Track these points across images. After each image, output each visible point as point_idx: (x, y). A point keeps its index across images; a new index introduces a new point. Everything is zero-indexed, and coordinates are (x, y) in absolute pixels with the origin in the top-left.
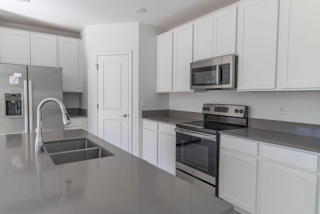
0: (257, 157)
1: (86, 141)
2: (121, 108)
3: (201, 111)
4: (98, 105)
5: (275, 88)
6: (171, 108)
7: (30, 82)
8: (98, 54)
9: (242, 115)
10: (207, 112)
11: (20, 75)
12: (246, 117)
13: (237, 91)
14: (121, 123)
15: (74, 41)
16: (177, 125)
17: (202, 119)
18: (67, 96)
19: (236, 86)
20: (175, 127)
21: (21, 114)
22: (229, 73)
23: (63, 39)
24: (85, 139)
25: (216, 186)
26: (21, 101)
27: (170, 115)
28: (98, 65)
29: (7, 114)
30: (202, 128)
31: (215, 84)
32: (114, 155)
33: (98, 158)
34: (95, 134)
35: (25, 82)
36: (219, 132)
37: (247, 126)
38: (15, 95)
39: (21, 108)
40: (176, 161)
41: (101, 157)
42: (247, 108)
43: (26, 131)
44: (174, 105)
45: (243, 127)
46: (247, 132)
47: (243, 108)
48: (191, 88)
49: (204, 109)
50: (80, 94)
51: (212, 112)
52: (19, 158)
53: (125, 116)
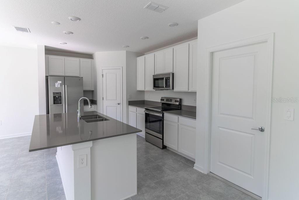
0: (178, 123)
1: (98, 116)
2: (116, 100)
3: (160, 101)
4: (103, 98)
5: (188, 90)
6: (146, 99)
7: (66, 86)
8: (103, 68)
9: (178, 103)
10: (163, 102)
11: (60, 82)
12: (180, 104)
13: (174, 91)
14: (116, 108)
15: (89, 60)
16: (145, 109)
17: (161, 105)
18: (86, 92)
19: (173, 89)
20: (144, 110)
21: (61, 103)
22: (169, 82)
23: (82, 60)
24: (97, 115)
25: (163, 139)
26: (61, 96)
27: (145, 103)
28: (103, 75)
29: (54, 103)
30: (160, 110)
31: (163, 87)
32: (109, 120)
33: (103, 121)
34: (102, 113)
35: (63, 86)
36: (164, 112)
37: (181, 109)
38: (58, 93)
39: (61, 100)
40: (145, 128)
41: (105, 120)
42: (181, 100)
43: (64, 112)
44: (148, 98)
45: (178, 109)
46: (181, 112)
47: (179, 100)
48: (153, 89)
49: (161, 100)
50: (93, 91)
51: (165, 102)
52: (60, 128)
53: (119, 104)
